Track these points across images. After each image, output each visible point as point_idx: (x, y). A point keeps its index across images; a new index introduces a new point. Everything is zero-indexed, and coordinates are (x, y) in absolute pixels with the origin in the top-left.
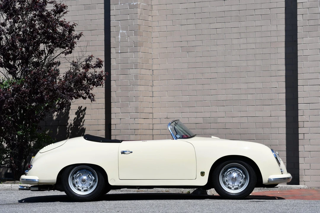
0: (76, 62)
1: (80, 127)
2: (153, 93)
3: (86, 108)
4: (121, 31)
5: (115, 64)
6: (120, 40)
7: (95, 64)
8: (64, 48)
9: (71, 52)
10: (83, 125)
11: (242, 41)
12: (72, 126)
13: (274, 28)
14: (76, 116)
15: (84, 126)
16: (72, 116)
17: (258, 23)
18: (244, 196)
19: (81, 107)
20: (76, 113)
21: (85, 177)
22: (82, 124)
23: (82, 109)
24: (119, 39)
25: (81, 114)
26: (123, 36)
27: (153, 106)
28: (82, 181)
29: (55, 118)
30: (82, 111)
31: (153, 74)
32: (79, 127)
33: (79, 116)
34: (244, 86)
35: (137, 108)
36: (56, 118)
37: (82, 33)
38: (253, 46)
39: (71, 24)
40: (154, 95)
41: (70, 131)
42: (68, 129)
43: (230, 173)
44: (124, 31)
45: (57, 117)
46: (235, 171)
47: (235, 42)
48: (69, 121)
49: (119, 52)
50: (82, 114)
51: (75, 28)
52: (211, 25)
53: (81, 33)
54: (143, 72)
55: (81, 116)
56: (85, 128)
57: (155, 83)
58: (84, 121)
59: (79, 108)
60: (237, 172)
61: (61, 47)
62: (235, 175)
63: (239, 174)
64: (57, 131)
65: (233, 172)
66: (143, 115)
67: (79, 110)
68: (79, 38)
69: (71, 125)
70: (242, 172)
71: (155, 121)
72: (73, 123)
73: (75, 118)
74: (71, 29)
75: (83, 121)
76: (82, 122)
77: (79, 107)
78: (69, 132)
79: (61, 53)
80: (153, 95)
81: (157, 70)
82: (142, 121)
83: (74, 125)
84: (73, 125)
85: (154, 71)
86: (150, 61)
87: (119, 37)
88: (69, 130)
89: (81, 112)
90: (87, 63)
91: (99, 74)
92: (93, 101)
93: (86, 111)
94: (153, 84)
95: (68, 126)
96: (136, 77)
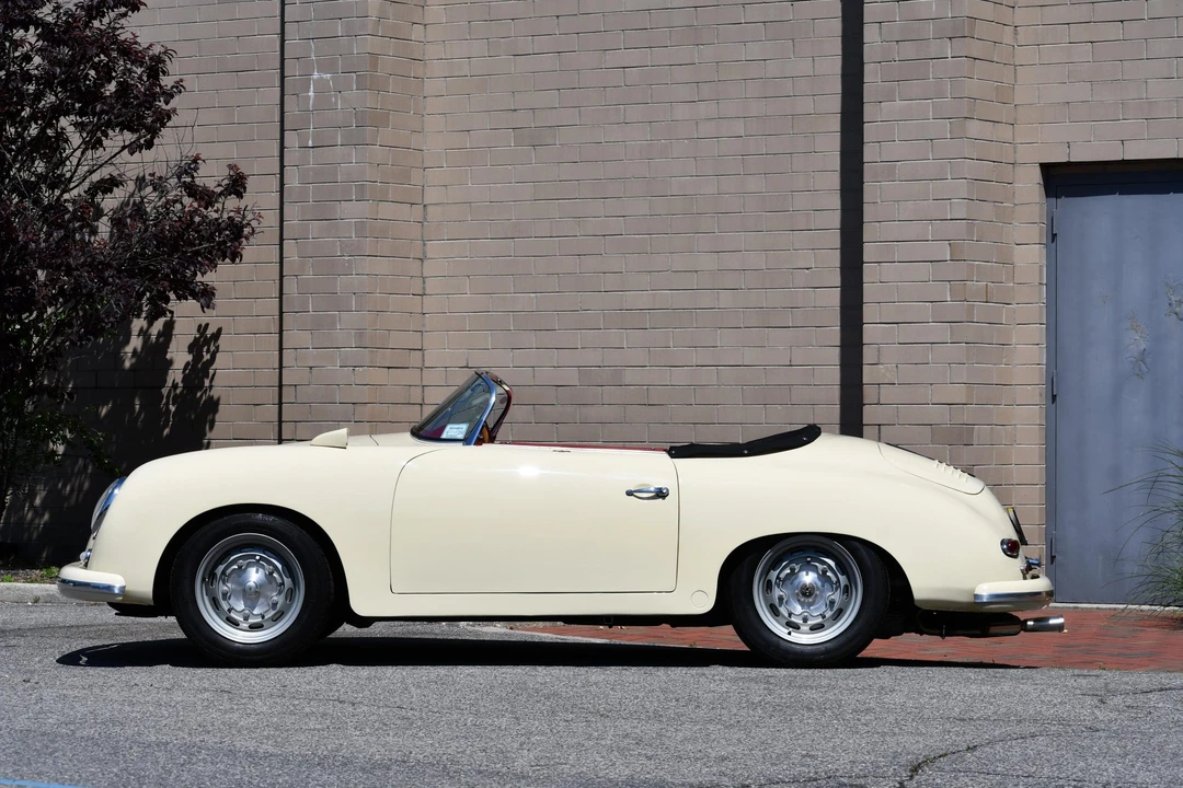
0: (160, 178)
1: (201, 396)
2: (424, 283)
3: (220, 330)
4: (316, 75)
5: (296, 183)
6: (314, 103)
9: (149, 145)
10: (211, 387)
11: (703, 109)
12: (178, 391)
13: (804, 67)
14: (190, 357)
15: (215, 393)
16: (179, 355)
17: (754, 50)
19: (207, 325)
20: (191, 349)
22: (207, 383)
23: (209, 332)
24: (311, 102)
25: (205, 349)
26: (322, 89)
27: (424, 325)
29: (127, 364)
30: (207, 342)
31: (425, 219)
32: (199, 394)
33: (198, 357)
34: (707, 262)
35: (360, 333)
36: (132, 365)
37: (181, 80)
38: (739, 128)
39: (157, 50)
40: (427, 288)
41: (173, 408)
42: (164, 400)
44: (325, 76)
45: (133, 360)
47: (682, 112)
49: (310, 144)
50: (208, 351)
51: (169, 66)
52: (607, 57)
53: (178, 82)
54: (387, 210)
55: (207, 357)
56: (219, 399)
57: (433, 248)
58: (214, 375)
59: (199, 330)
64: (134, 405)
66: (387, 358)
67: (200, 337)
68: (172, 97)
69: (175, 386)
71: (429, 378)
72: (182, 382)
73: (188, 364)
74: (155, 68)
75: (211, 372)
76: (208, 377)
77: (200, 326)
78: (168, 410)
79: (124, 148)
80: (424, 288)
81: (438, 207)
82: (379, 376)
83: (184, 387)
84: (181, 385)
85: (429, 209)
86: (416, 177)
87: (311, 94)
88: (167, 404)
89: (204, 343)
90: (183, 180)
91: (229, 218)
92: (208, 307)
93: (221, 342)
94: (424, 253)
95: (165, 391)
96: (361, 228)
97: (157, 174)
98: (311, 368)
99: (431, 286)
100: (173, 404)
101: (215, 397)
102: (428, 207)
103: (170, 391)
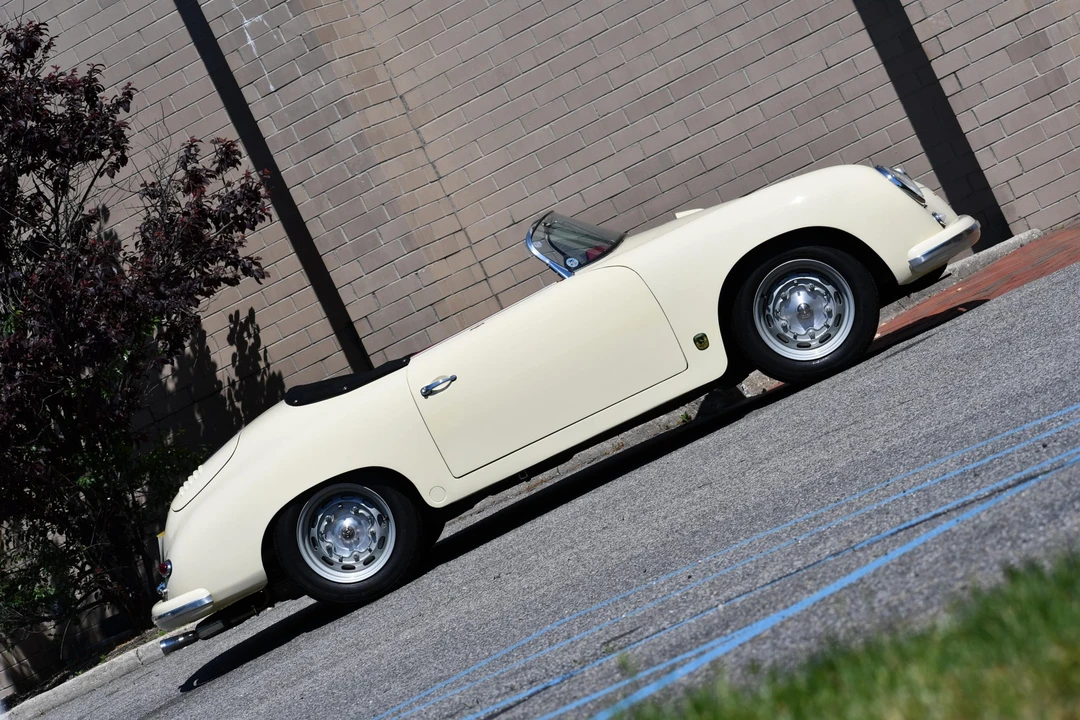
0: (153, 184)
1: (262, 379)
2: (434, 167)
3: (252, 312)
4: (247, 23)
5: (276, 132)
6: (257, 49)
7: (214, 163)
8: (96, 156)
9: (123, 161)
10: (268, 366)
12: (237, 387)
14: (234, 349)
15: (274, 369)
16: (223, 355)
18: (861, 348)
19: (237, 313)
20: (231, 340)
21: (348, 523)
22: (262, 364)
23: (242, 318)
24: (254, 50)
25: (245, 334)
26: (258, 32)
27: (453, 206)
28: (345, 537)
29: (171, 386)
30: (244, 327)
31: (408, 109)
32: (259, 379)
33: (241, 345)
35: (407, 237)
36: (177, 385)
37: (129, 84)
39: (82, 73)
40: (439, 171)
41: (238, 405)
42: (228, 403)
43: (785, 299)
44: (256, 19)
45: (176, 379)
46: (797, 288)
48: (219, 375)
49: (272, 89)
50: (249, 336)
51: (102, 80)
53: (126, 88)
54: (373, 115)
55: (251, 341)
56: (280, 373)
57: (428, 132)
58: (266, 352)
59: (231, 320)
60: (804, 288)
61: (85, 158)
62: (800, 299)
63: (812, 289)
64: (196, 421)
65: (791, 292)
66: (439, 249)
67: (235, 327)
68: (129, 103)
69: (232, 384)
70: (818, 280)
71: (482, 251)
72: (237, 375)
73: (234, 356)
74: (90, 88)
75: (261, 352)
76: (260, 359)
77: (231, 316)
78: (236, 410)
79: (96, 176)
80: (437, 173)
81: (413, 92)
82: (439, 269)
83: (241, 380)
84: (237, 379)
85: (407, 98)
86: (381, 74)
87: (250, 42)
88: (232, 403)
89: (242, 329)
90: (189, 168)
91: (242, 186)
92: (263, 277)
93: (258, 320)
94: (422, 141)
95: (224, 392)
96: (360, 141)
97: (149, 182)
98: (373, 293)
99: (443, 167)
100: (238, 401)
101: (277, 373)
102: (405, 96)
103: (229, 390)
